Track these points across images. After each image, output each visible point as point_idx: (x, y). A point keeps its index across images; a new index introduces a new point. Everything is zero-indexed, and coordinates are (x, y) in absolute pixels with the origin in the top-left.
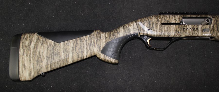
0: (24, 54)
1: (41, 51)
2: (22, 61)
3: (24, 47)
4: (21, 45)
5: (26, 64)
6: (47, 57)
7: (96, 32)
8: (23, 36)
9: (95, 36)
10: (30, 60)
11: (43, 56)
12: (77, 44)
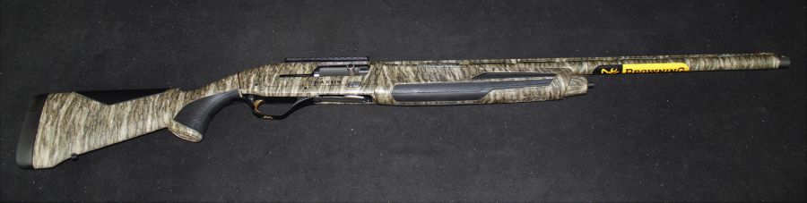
0: (47, 122)
1: (78, 118)
2: (43, 133)
3: (50, 111)
4: (45, 109)
5: (48, 138)
6: (85, 127)
7: (173, 91)
8: (50, 96)
9: (170, 95)
10: (56, 132)
11: (79, 125)
12: (137, 107)
